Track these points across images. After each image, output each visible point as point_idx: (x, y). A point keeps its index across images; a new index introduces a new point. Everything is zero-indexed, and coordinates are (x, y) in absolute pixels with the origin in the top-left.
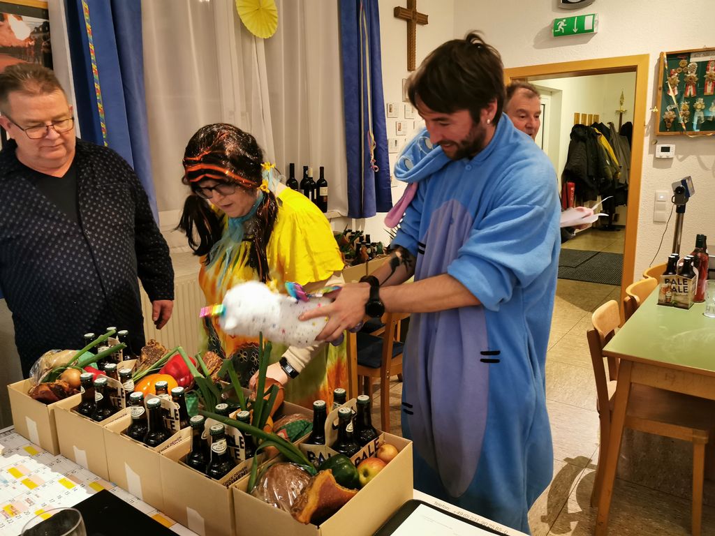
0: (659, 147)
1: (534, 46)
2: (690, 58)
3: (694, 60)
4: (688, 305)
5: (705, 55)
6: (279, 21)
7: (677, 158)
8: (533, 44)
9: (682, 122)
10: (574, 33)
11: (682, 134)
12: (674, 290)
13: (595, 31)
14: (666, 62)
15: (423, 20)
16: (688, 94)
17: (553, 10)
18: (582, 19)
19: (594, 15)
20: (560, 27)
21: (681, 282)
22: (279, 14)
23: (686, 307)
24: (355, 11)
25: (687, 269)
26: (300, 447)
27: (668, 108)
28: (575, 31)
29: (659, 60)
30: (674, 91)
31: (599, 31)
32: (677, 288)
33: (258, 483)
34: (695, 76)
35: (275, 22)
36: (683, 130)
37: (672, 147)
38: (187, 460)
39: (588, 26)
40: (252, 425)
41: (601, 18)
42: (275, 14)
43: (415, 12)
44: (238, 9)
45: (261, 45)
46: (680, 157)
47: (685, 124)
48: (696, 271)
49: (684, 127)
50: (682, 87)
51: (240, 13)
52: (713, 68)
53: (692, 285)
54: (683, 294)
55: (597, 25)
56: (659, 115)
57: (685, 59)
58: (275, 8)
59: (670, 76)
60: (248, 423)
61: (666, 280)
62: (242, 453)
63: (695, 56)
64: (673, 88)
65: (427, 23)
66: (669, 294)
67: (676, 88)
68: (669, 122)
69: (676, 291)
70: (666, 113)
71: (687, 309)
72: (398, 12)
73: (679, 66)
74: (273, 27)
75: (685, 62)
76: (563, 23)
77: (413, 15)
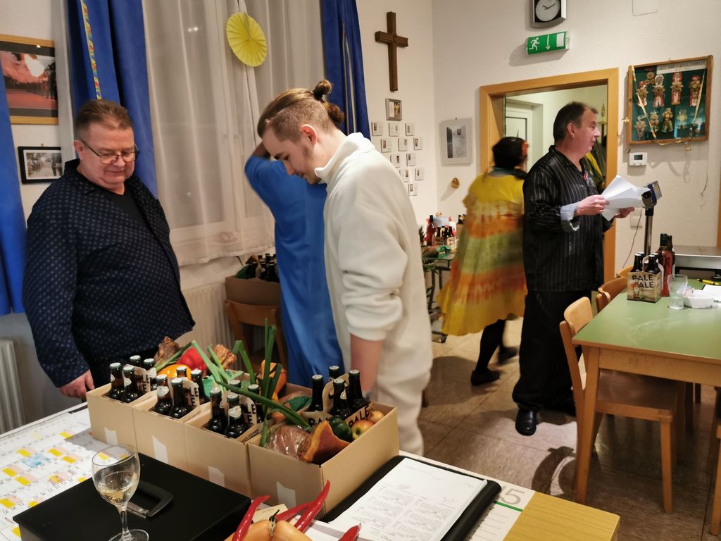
0: (632, 155)
1: (510, 64)
2: (656, 70)
3: (660, 72)
4: (654, 299)
5: (670, 68)
6: (268, 50)
7: (650, 165)
8: (508, 61)
9: (652, 131)
10: (547, 50)
11: (653, 142)
12: (641, 286)
13: (566, 48)
14: (634, 74)
15: (404, 43)
16: (657, 104)
17: (527, 29)
18: (553, 37)
19: (565, 32)
20: (534, 45)
21: (647, 278)
22: (267, 44)
23: (653, 301)
24: (338, 38)
25: (652, 266)
26: (302, 415)
27: (639, 118)
28: (548, 48)
29: (628, 73)
30: (643, 102)
31: (570, 48)
32: (644, 284)
33: (268, 441)
34: (661, 86)
35: (264, 51)
36: (653, 138)
37: (645, 155)
38: (209, 426)
39: (560, 43)
40: (262, 395)
41: (571, 35)
42: (264, 43)
43: (396, 36)
44: (229, 41)
45: (252, 72)
46: (653, 164)
47: (656, 133)
48: (661, 267)
49: (655, 136)
50: (651, 96)
51: (232, 44)
52: (679, 79)
53: (657, 281)
54: (650, 289)
55: (568, 42)
56: (631, 124)
57: (652, 71)
58: (264, 38)
59: (639, 87)
60: (258, 393)
61: (633, 276)
62: (254, 418)
63: (661, 69)
64: (642, 99)
65: (407, 45)
66: (637, 290)
67: (645, 99)
68: (640, 131)
69: (643, 286)
70: (637, 123)
71: (654, 302)
72: (379, 37)
73: (646, 78)
74: (263, 56)
75: (652, 74)
76: (536, 42)
77: (394, 39)
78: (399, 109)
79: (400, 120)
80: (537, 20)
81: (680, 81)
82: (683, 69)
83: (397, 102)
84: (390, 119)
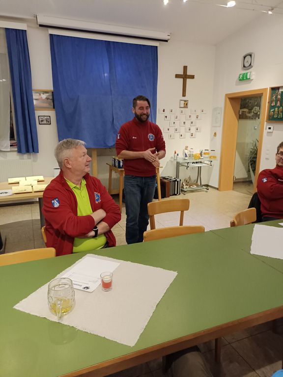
0: (268, 127)
2: (279, 90)
3: (281, 90)
7: (274, 132)
8: (235, 84)
9: (275, 117)
10: (244, 80)
13: (251, 79)
14: (271, 91)
15: (192, 77)
16: (278, 105)
17: (240, 70)
18: (247, 73)
19: (251, 72)
20: (240, 77)
27: (271, 111)
29: (269, 91)
30: (273, 104)
34: (280, 97)
37: (272, 127)
39: (248, 77)
41: (253, 73)
43: (187, 75)
50: (276, 101)
55: (251, 76)
59: (273, 97)
67: (274, 102)
68: (271, 116)
70: (270, 113)
72: (177, 76)
73: (275, 93)
75: (277, 91)
76: (241, 75)
77: (185, 76)
78: (187, 104)
79: (187, 108)
80: (244, 66)
83: (185, 101)
84: (181, 107)
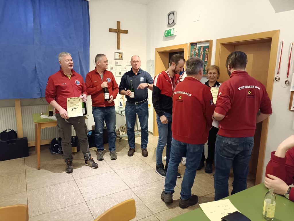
1: (163, 40)
5: (201, 44)
13: (174, 35)
14: (190, 46)
15: (126, 32)
17: (166, 27)
18: (171, 30)
19: (174, 29)
20: (166, 34)
28: (169, 35)
34: (197, 52)
39: (172, 33)
43: (120, 30)
52: (202, 49)
55: (175, 32)
59: (192, 52)
63: (198, 45)
73: (194, 48)
75: (195, 46)
76: (166, 32)
77: (118, 31)
80: (169, 24)
81: (203, 50)
82: (204, 45)
84: (115, 59)
